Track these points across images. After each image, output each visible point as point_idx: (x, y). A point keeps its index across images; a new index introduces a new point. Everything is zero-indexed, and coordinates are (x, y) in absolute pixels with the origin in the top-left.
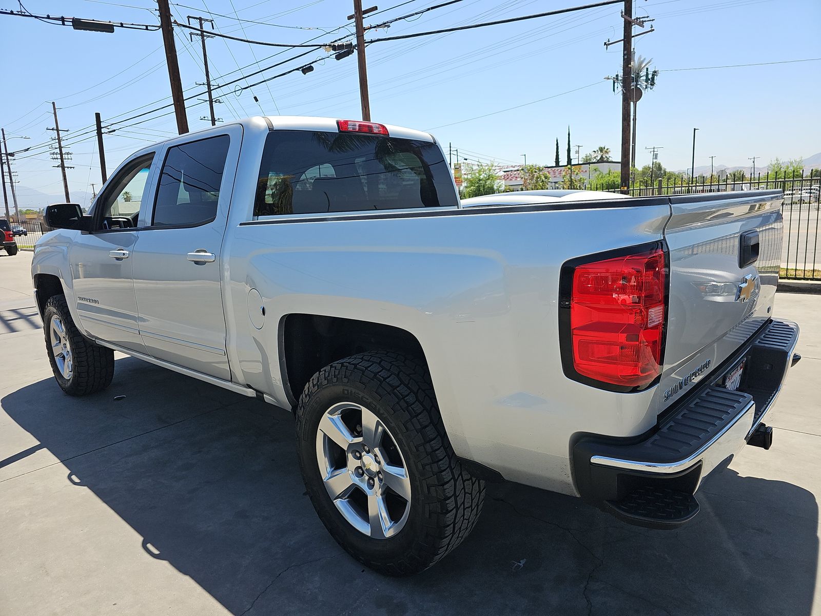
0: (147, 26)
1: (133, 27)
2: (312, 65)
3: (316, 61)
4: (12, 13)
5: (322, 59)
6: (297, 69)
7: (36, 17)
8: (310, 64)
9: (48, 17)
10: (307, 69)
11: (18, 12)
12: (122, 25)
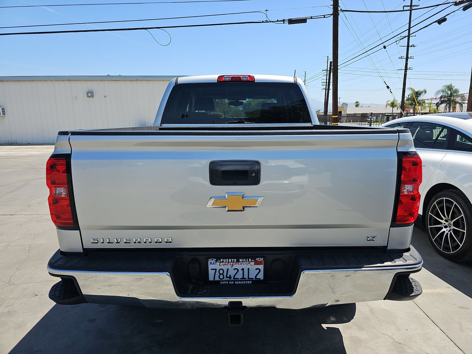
0: (324, 16)
1: (317, 17)
2: (446, 17)
3: (449, 14)
4: (263, 22)
5: (453, 12)
6: (435, 22)
7: (272, 22)
8: (445, 16)
9: (278, 21)
10: (443, 20)
11: (265, 21)
12: (311, 18)
